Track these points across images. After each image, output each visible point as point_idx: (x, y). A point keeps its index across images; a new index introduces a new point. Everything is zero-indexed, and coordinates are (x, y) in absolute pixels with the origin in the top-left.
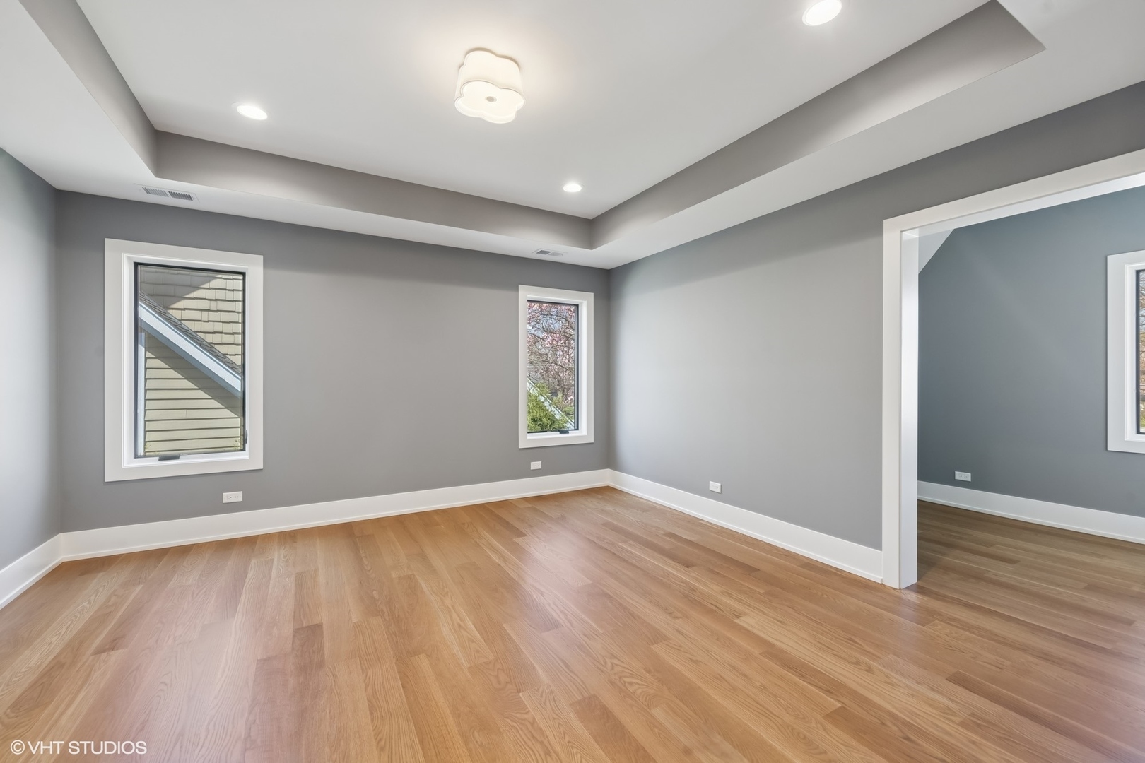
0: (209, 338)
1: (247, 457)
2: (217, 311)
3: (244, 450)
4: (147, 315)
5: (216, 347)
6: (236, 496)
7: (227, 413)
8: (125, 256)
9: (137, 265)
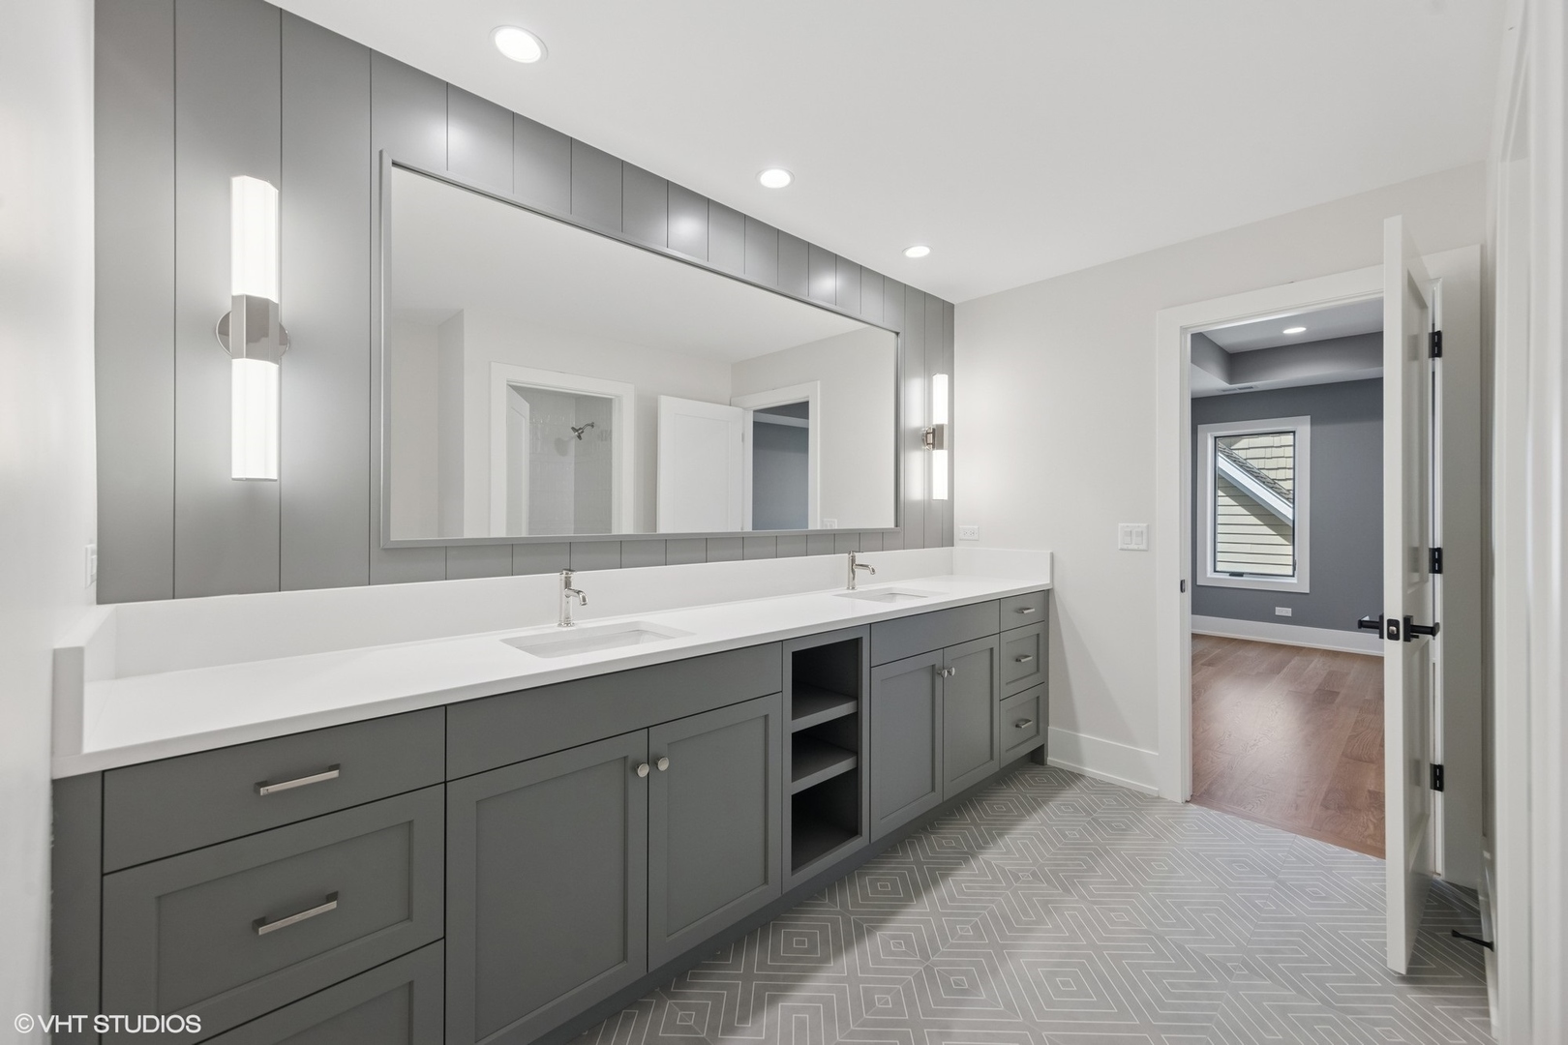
0: (1272, 475)
1: (1295, 581)
2: (1281, 447)
3: (1293, 576)
4: (1224, 464)
5: (1280, 483)
6: (1286, 612)
7: (1279, 540)
8: (1209, 435)
9: (1215, 438)
